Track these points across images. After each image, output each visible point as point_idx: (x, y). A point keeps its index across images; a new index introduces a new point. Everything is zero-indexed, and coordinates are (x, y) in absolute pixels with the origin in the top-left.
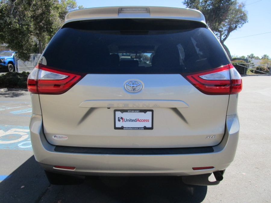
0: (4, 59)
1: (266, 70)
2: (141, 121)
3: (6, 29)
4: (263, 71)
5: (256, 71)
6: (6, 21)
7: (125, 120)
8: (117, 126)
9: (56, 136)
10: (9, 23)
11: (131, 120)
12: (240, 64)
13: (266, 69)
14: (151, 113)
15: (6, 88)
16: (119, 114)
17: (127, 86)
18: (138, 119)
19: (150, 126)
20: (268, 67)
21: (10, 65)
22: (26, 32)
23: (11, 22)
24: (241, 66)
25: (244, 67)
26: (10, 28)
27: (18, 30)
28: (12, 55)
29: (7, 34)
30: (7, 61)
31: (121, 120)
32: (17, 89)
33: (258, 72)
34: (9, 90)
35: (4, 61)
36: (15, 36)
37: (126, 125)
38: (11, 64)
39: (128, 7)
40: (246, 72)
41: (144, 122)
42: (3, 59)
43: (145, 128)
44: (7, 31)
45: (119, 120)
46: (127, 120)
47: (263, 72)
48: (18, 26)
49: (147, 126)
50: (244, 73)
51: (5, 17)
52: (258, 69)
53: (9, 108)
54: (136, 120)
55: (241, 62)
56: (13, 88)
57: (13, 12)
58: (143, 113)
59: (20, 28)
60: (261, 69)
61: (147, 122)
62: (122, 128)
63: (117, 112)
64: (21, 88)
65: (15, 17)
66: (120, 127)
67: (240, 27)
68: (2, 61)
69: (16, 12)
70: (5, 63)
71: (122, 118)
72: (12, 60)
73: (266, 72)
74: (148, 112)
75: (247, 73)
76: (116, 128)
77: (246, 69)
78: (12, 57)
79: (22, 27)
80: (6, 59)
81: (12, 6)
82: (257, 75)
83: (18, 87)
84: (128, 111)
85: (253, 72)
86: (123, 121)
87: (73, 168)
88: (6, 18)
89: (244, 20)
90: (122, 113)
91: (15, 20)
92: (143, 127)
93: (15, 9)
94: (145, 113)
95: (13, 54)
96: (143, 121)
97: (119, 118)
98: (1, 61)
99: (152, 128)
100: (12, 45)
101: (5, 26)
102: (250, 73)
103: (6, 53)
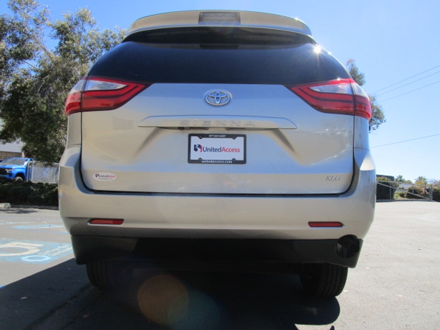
0: (11, 169)
1: (424, 193)
2: (228, 150)
3: (26, 113)
4: (419, 194)
5: (408, 194)
6: (28, 102)
7: (205, 150)
8: (192, 158)
9: (98, 175)
10: (32, 103)
11: (213, 149)
12: (382, 183)
13: (424, 191)
14: (242, 138)
15: (9, 204)
16: (195, 140)
17: (209, 97)
18: (224, 148)
19: (242, 159)
20: (427, 187)
21: (18, 178)
22: (55, 118)
23: (35, 104)
24: (384, 185)
25: (389, 188)
26: (33, 111)
27: (45, 114)
28: (23, 164)
29: (27, 120)
30: (15, 172)
31: (199, 149)
32: (26, 206)
33: (412, 195)
34: (12, 207)
35: (10, 171)
36: (37, 124)
37: (205, 156)
38: (20, 176)
39: (212, 11)
40: (392, 196)
41: (232, 152)
42: (8, 169)
43: (234, 162)
44: (27, 116)
45: (196, 150)
46: (207, 149)
47: (419, 196)
48: (44, 108)
49: (237, 159)
50: (389, 196)
51: (27, 96)
52: (410, 190)
53: (10, 223)
54: (221, 149)
55: (383, 180)
56: (19, 204)
57: (40, 90)
58: (231, 139)
59: (48, 111)
60: (416, 191)
61: (237, 153)
62: (199, 161)
63: (193, 138)
64: (32, 205)
65: (43, 96)
66: (197, 159)
67: (374, 129)
68: (8, 172)
69: (45, 91)
70: (11, 174)
71: (200, 146)
72: (24, 171)
73: (425, 196)
74: (238, 138)
75: (395, 197)
76: (190, 161)
77: (393, 191)
78: (24, 166)
79: (51, 111)
80: (15, 169)
81: (41, 82)
82: (412, 201)
83: (29, 203)
84: (210, 136)
85: (404, 197)
86: (201, 151)
87: (120, 221)
88: (29, 97)
89: (378, 118)
90: (201, 138)
91: (42, 100)
92: (231, 159)
93: (44, 86)
94: (234, 139)
95: (26, 163)
96: (230, 150)
97: (195, 146)
98: (6, 171)
99: (244, 162)
100: (30, 138)
101: (24, 110)
102: (400, 198)
103: (15, 160)
